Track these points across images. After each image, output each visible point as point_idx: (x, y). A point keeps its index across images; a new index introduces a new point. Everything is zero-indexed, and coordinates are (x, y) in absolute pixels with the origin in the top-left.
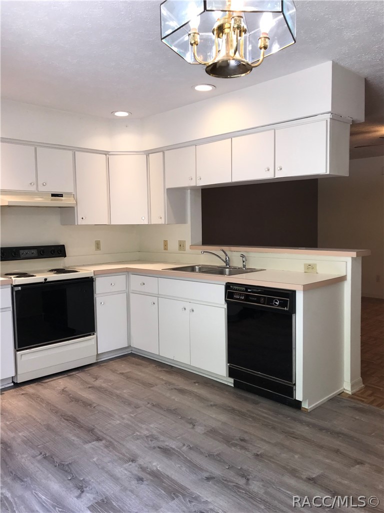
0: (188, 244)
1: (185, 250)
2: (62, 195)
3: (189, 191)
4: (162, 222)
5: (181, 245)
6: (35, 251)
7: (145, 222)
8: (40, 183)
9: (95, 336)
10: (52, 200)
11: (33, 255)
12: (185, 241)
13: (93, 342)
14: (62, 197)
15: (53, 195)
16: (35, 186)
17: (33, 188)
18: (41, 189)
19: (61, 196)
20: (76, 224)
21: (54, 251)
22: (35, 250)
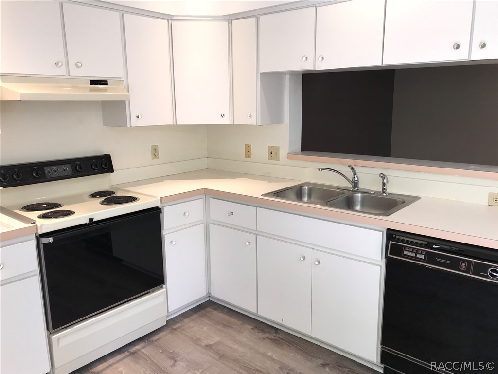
0: (284, 152)
1: (279, 160)
2: (107, 81)
3: (288, 77)
4: (253, 121)
5: (273, 153)
6: (67, 168)
7: (226, 121)
8: (72, 62)
9: (165, 289)
10: (91, 90)
11: (65, 174)
12: (279, 147)
13: (162, 299)
14: (107, 84)
15: (93, 82)
16: (64, 68)
17: (61, 72)
18: (75, 72)
19: (105, 83)
20: (129, 126)
21: (96, 165)
22: (68, 165)
